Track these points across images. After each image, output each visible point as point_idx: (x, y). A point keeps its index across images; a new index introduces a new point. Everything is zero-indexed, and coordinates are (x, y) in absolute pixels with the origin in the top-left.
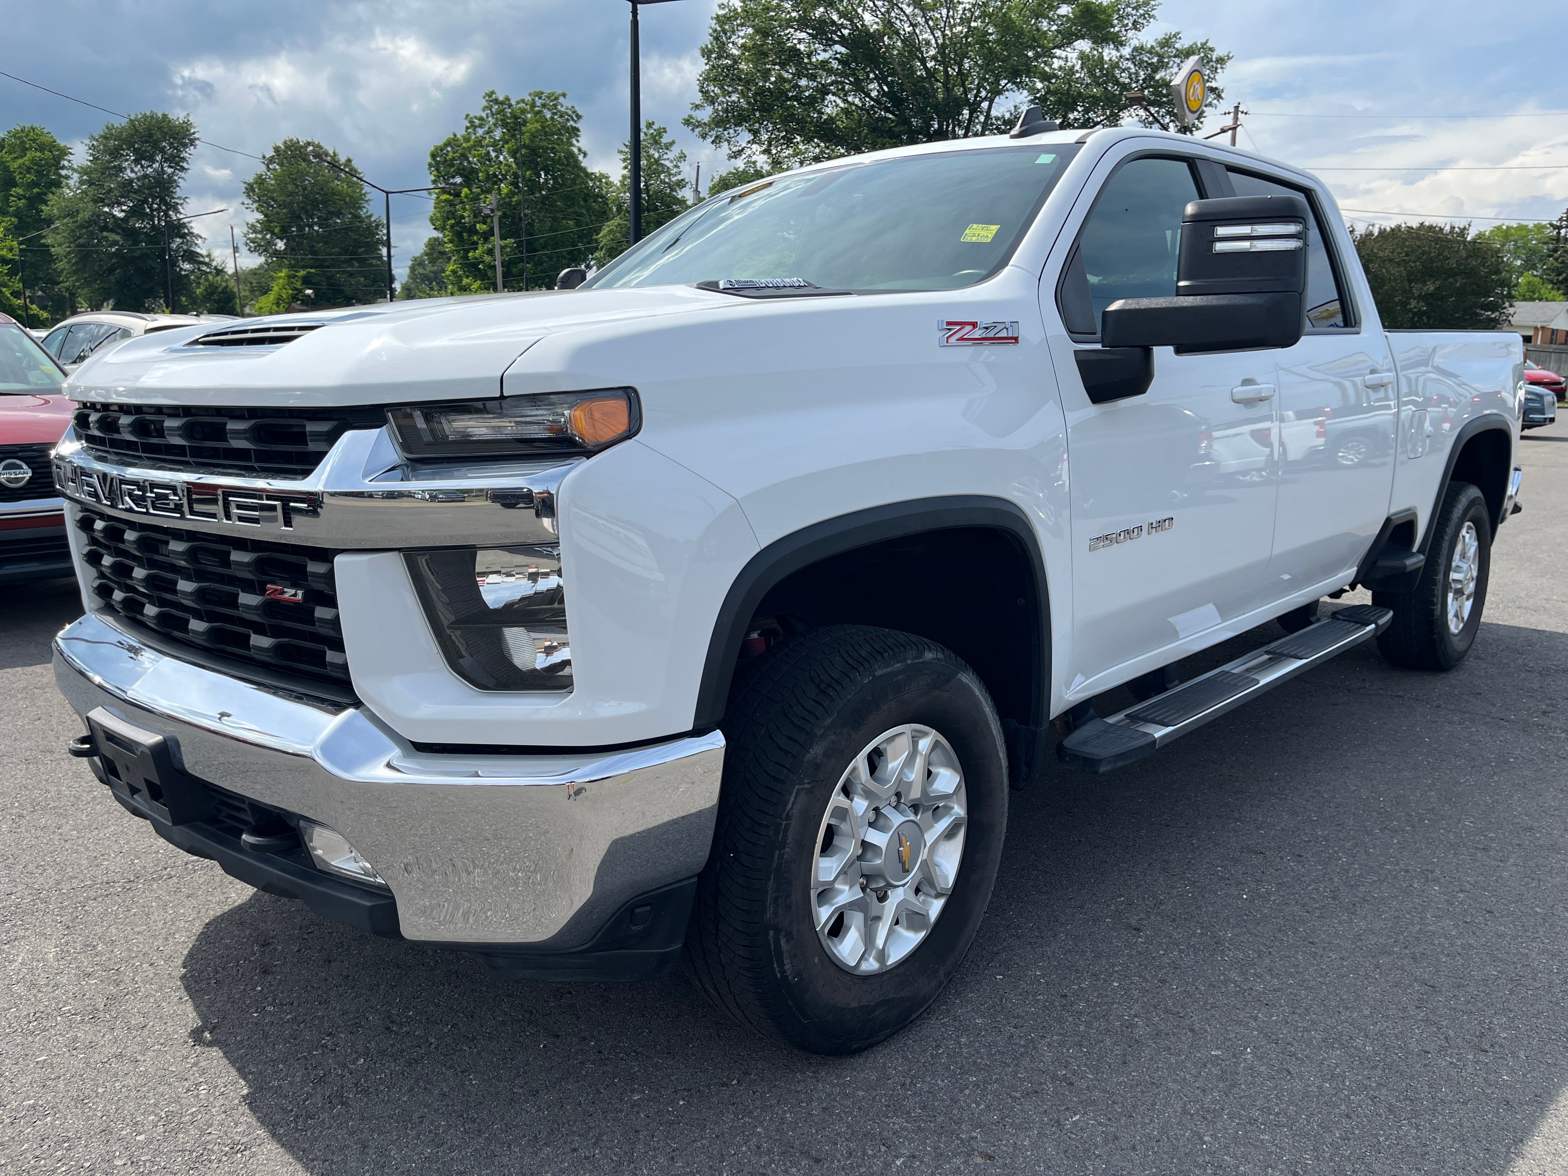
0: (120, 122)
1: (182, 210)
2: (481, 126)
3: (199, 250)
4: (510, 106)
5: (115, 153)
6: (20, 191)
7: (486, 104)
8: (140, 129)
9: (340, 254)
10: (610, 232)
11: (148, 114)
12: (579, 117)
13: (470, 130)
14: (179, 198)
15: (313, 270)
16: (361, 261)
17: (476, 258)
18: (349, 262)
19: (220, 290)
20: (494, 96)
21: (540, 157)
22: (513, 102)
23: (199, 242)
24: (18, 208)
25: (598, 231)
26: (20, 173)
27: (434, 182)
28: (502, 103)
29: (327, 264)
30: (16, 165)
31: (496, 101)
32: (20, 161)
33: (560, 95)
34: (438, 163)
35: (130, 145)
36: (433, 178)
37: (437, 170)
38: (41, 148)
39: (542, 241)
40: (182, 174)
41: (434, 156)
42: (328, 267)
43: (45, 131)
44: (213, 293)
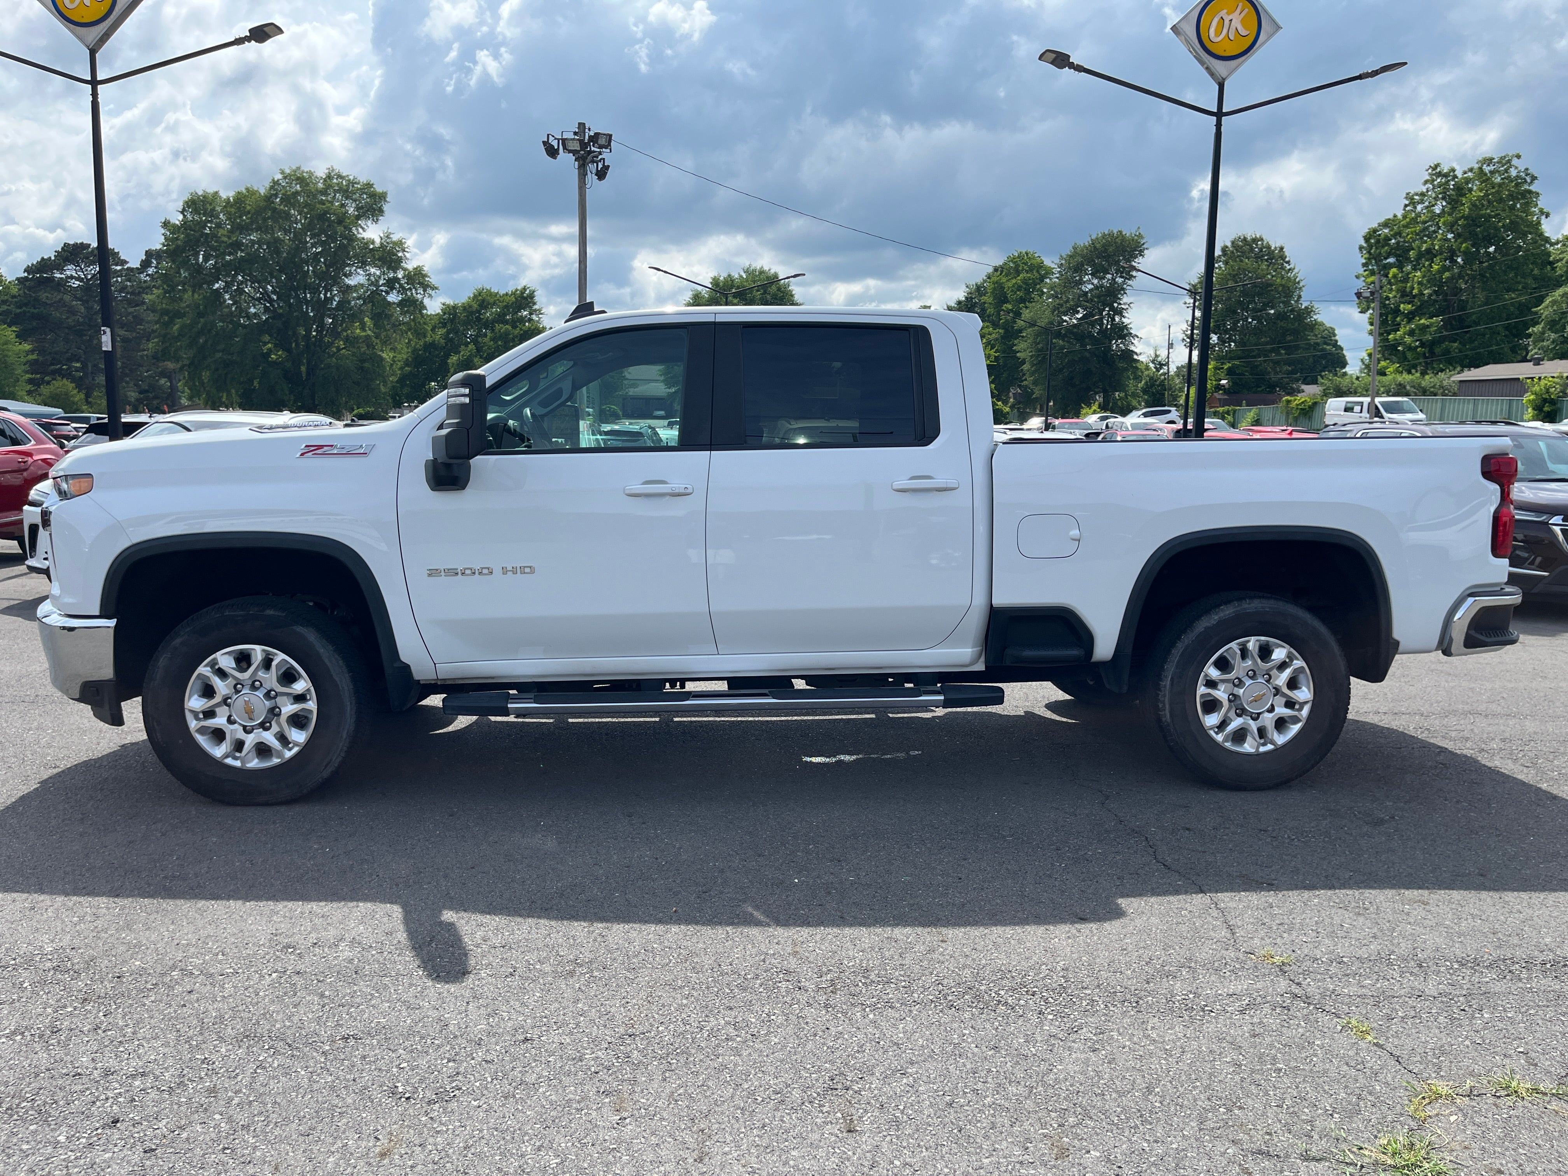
0: (1084, 241)
1: (1126, 315)
2: (1422, 202)
3: (1136, 350)
4: (1455, 177)
5: (1078, 269)
6: (1010, 307)
7: (1428, 178)
8: (1098, 246)
9: (1267, 343)
10: (1554, 302)
11: (1106, 233)
12: (1534, 178)
13: (1408, 208)
14: (1125, 304)
15: (1237, 362)
16: (1289, 350)
17: (1396, 340)
18: (1276, 351)
19: (1158, 383)
20: (1438, 170)
21: (1480, 227)
22: (1459, 174)
23: (1135, 341)
24: (1007, 320)
25: (1540, 300)
26: (1012, 291)
27: (1364, 265)
28: (1446, 175)
29: (1254, 354)
30: (1010, 284)
31: (1439, 174)
32: (1014, 281)
33: (1513, 156)
34: (1370, 246)
35: (1091, 262)
36: (1364, 261)
37: (1369, 252)
38: (1031, 269)
39: (1474, 317)
40: (1130, 282)
41: (1367, 239)
42: (1254, 357)
43: (1036, 255)
44: (1152, 385)
